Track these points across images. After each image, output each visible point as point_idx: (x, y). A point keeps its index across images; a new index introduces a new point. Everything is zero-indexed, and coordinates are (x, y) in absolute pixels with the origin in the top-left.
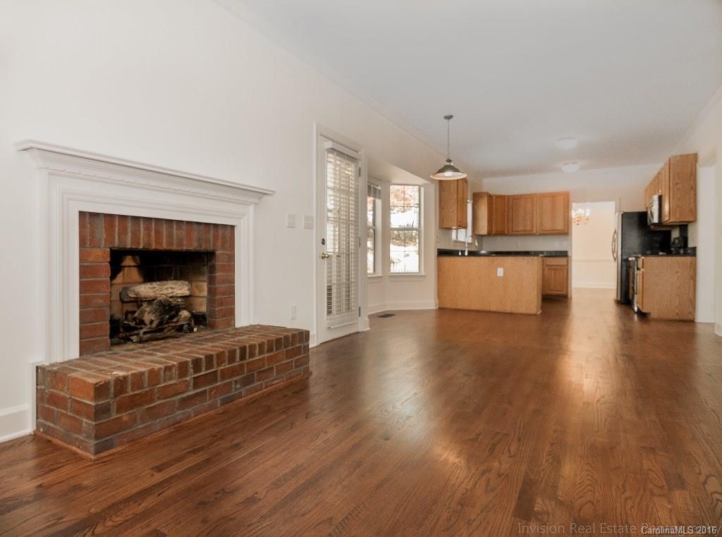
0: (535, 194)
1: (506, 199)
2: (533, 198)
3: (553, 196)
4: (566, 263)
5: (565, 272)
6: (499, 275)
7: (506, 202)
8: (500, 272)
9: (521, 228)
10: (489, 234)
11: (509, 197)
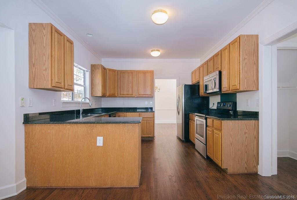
0: (134, 71)
1: (116, 72)
2: (133, 73)
3: (145, 73)
4: (153, 117)
5: (152, 122)
6: (98, 144)
7: (116, 74)
8: (100, 141)
9: (125, 93)
10: (104, 96)
11: (118, 71)
